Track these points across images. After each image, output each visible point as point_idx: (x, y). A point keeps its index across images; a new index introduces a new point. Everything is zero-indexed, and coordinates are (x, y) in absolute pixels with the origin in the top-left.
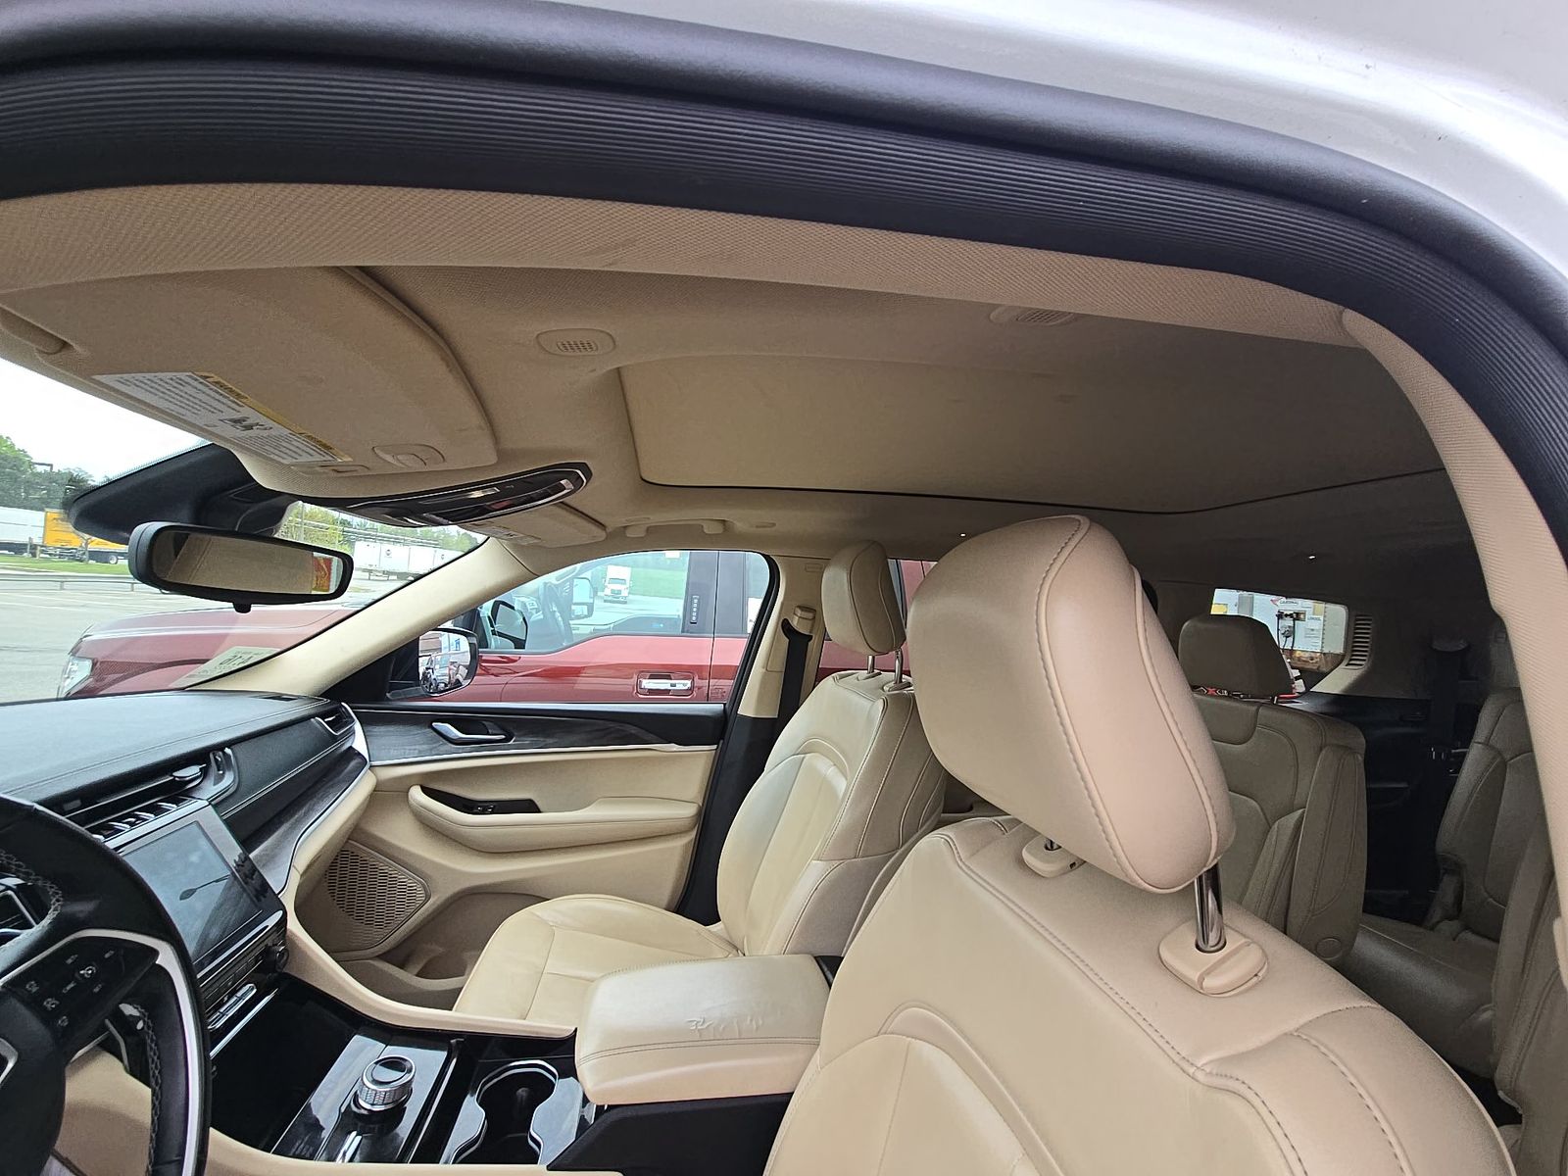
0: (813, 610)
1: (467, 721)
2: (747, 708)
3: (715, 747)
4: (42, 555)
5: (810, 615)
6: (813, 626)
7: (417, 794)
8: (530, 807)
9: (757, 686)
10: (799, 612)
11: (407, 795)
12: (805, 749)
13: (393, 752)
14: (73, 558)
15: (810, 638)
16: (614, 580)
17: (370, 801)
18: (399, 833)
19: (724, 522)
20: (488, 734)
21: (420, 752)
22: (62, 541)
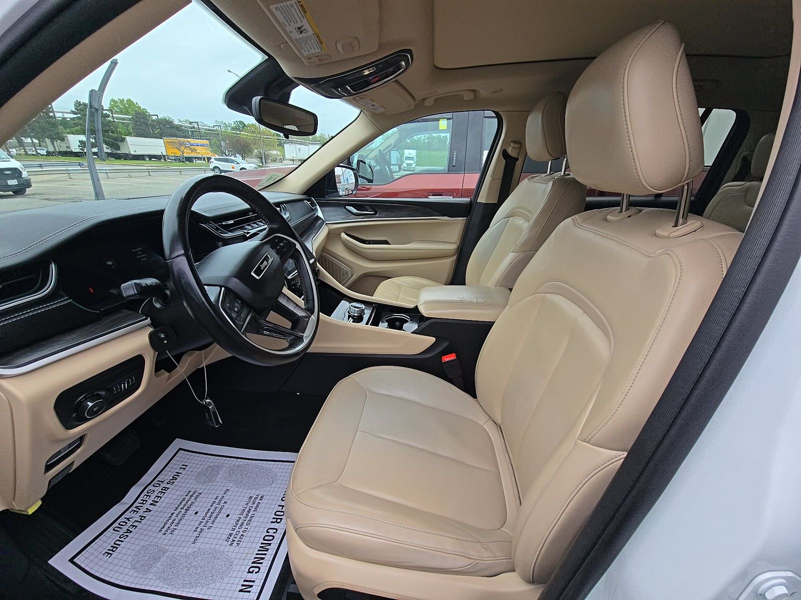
0: (520, 143)
1: (359, 206)
2: (482, 199)
3: (466, 218)
4: (169, 160)
5: (517, 146)
6: (519, 152)
7: (343, 235)
8: (386, 242)
9: (487, 188)
10: (512, 144)
11: (340, 237)
12: (509, 216)
13: (333, 219)
14: (180, 161)
15: (517, 159)
16: (408, 158)
17: (327, 238)
18: (339, 250)
19: (474, 91)
20: (367, 211)
21: (342, 218)
22: (173, 153)
